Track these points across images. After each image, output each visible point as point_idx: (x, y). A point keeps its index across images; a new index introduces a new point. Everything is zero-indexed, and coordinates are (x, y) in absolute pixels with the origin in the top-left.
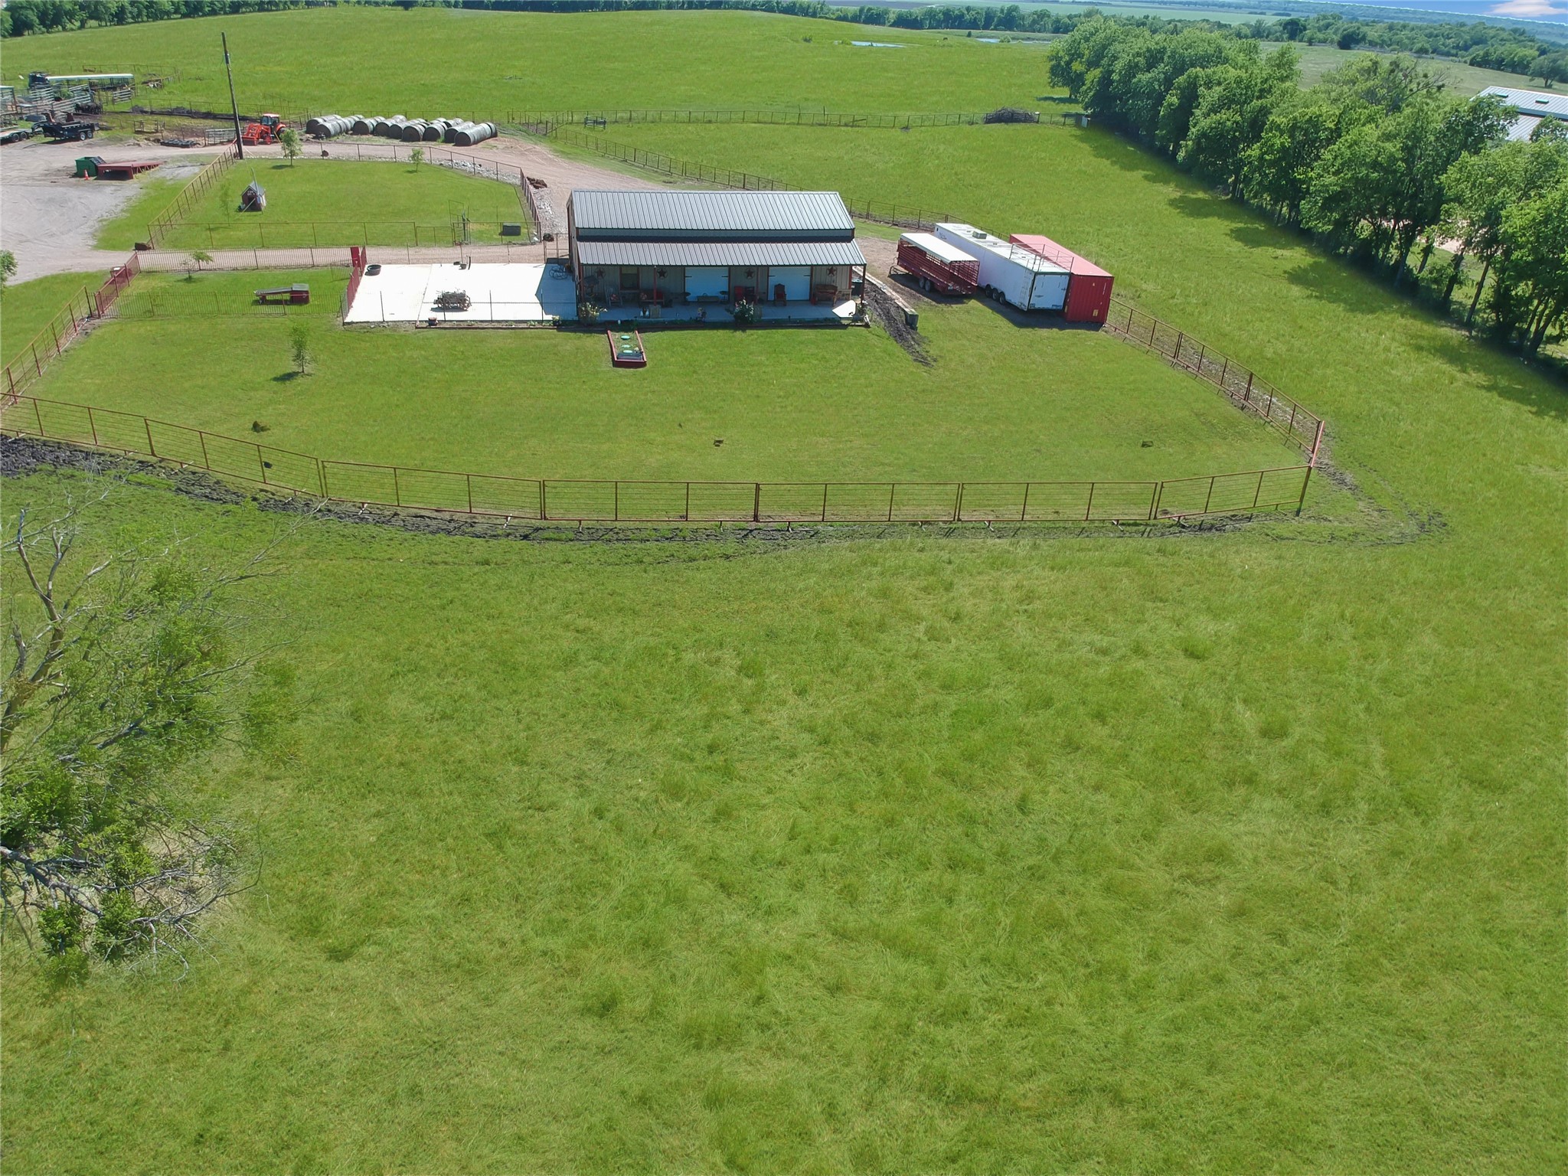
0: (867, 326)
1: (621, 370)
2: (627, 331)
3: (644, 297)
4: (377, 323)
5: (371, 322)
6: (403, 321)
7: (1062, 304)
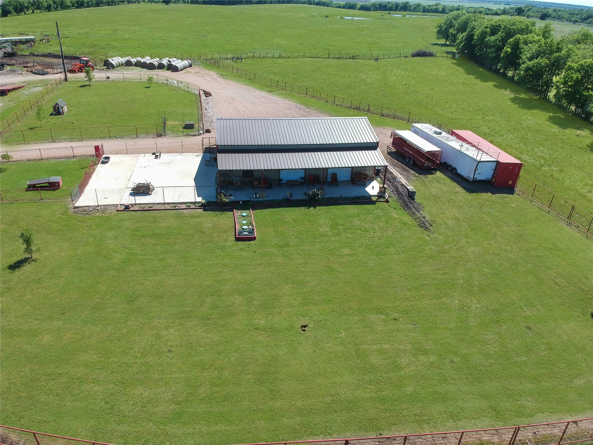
0: (387, 201)
1: (240, 244)
2: (245, 209)
3: (256, 183)
4: (94, 207)
5: (91, 206)
6: (110, 205)
7: (491, 177)
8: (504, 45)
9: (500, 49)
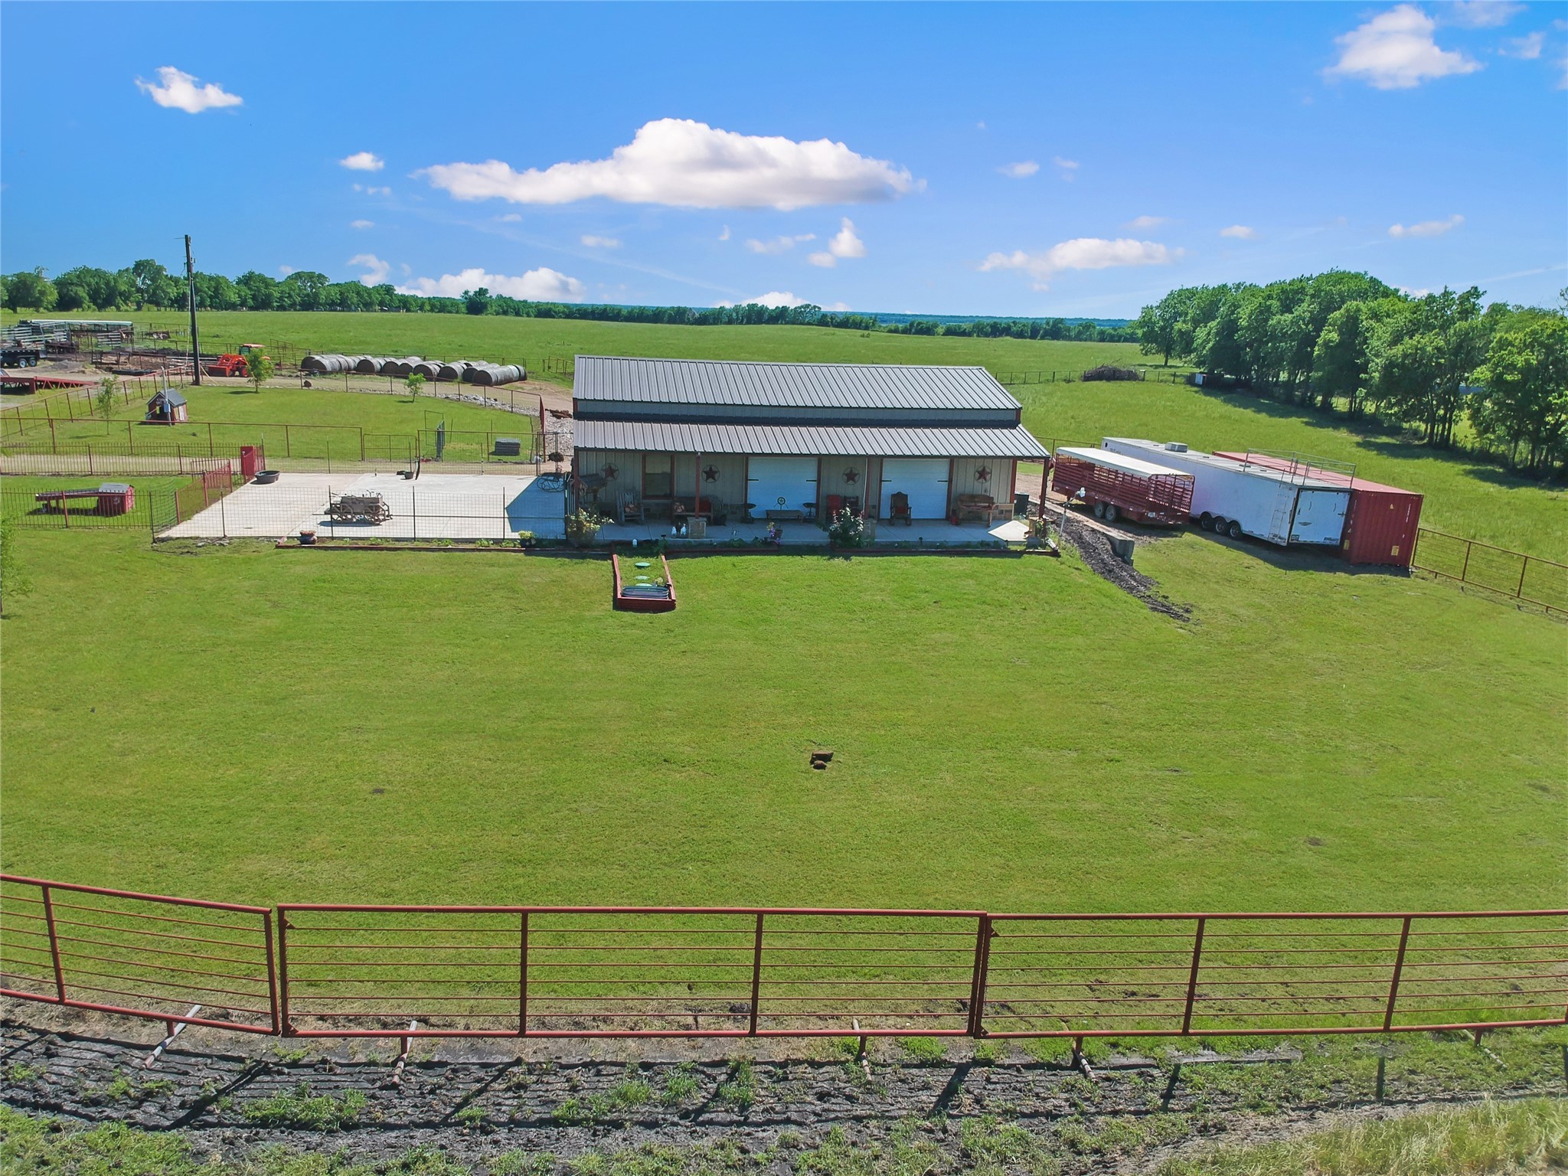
0: (1055, 554)
1: (628, 616)
2: (645, 555)
3: (680, 509)
4: (212, 540)
5: (202, 538)
6: (258, 538)
7: (1339, 537)
8: (1318, 331)
9: (1310, 340)
